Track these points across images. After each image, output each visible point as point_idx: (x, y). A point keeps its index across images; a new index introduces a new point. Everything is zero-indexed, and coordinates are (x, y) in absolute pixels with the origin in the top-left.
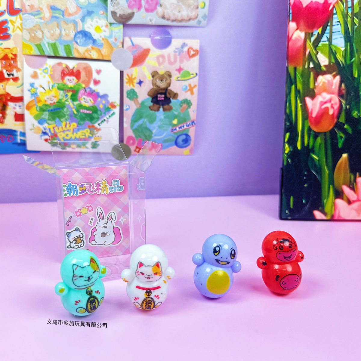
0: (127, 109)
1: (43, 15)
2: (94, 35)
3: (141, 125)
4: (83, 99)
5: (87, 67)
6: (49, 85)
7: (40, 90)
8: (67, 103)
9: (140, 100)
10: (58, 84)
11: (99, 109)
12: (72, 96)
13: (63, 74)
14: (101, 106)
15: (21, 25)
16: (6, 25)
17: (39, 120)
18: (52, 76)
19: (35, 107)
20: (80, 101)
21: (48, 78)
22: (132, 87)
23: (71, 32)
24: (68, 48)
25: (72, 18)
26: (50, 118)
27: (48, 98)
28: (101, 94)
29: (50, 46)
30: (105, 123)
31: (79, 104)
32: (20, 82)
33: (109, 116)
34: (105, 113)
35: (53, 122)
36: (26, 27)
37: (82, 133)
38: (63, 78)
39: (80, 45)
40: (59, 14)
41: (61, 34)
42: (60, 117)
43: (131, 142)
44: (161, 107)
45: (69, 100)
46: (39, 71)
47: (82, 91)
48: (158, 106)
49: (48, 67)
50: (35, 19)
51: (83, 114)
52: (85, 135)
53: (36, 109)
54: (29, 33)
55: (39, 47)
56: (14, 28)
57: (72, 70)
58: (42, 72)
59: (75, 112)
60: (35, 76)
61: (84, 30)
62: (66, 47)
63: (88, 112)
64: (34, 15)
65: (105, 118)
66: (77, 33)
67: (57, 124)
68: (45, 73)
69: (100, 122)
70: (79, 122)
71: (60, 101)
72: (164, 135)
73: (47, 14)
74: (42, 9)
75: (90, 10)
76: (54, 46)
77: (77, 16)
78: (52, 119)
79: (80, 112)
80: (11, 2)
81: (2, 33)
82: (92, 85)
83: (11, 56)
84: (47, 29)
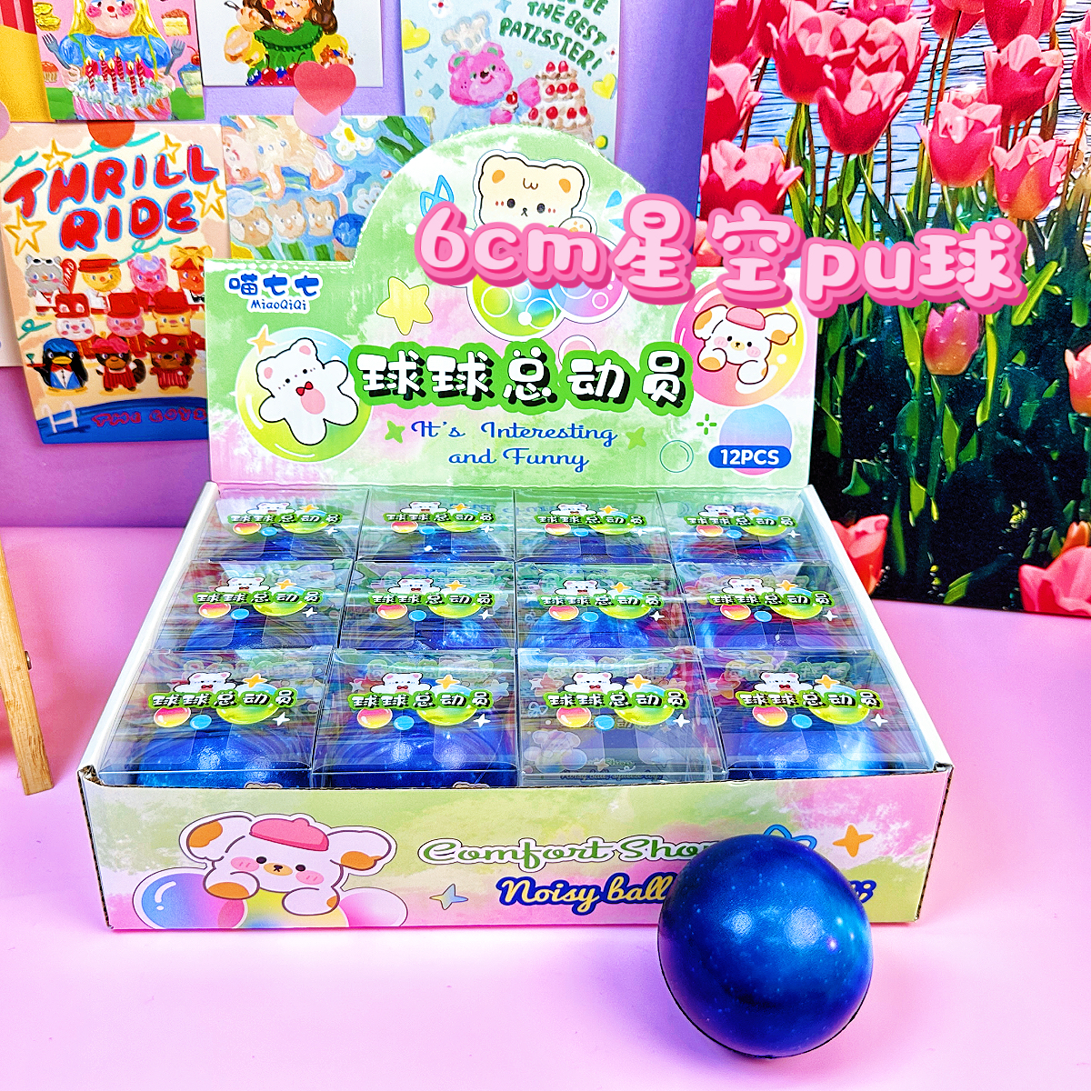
1: (268, 188)
15: (218, 202)
16: (187, 201)
23: (327, 218)
24: (322, 252)
39: (345, 243)
40: (300, 184)
54: (243, 225)
56: (204, 207)
61: (352, 213)
62: (319, 250)
64: (250, 189)
73: (276, 185)
74: (264, 176)
76: (294, 250)
80: (195, 154)
81: (179, 218)
83: (198, 263)
84: (279, 216)
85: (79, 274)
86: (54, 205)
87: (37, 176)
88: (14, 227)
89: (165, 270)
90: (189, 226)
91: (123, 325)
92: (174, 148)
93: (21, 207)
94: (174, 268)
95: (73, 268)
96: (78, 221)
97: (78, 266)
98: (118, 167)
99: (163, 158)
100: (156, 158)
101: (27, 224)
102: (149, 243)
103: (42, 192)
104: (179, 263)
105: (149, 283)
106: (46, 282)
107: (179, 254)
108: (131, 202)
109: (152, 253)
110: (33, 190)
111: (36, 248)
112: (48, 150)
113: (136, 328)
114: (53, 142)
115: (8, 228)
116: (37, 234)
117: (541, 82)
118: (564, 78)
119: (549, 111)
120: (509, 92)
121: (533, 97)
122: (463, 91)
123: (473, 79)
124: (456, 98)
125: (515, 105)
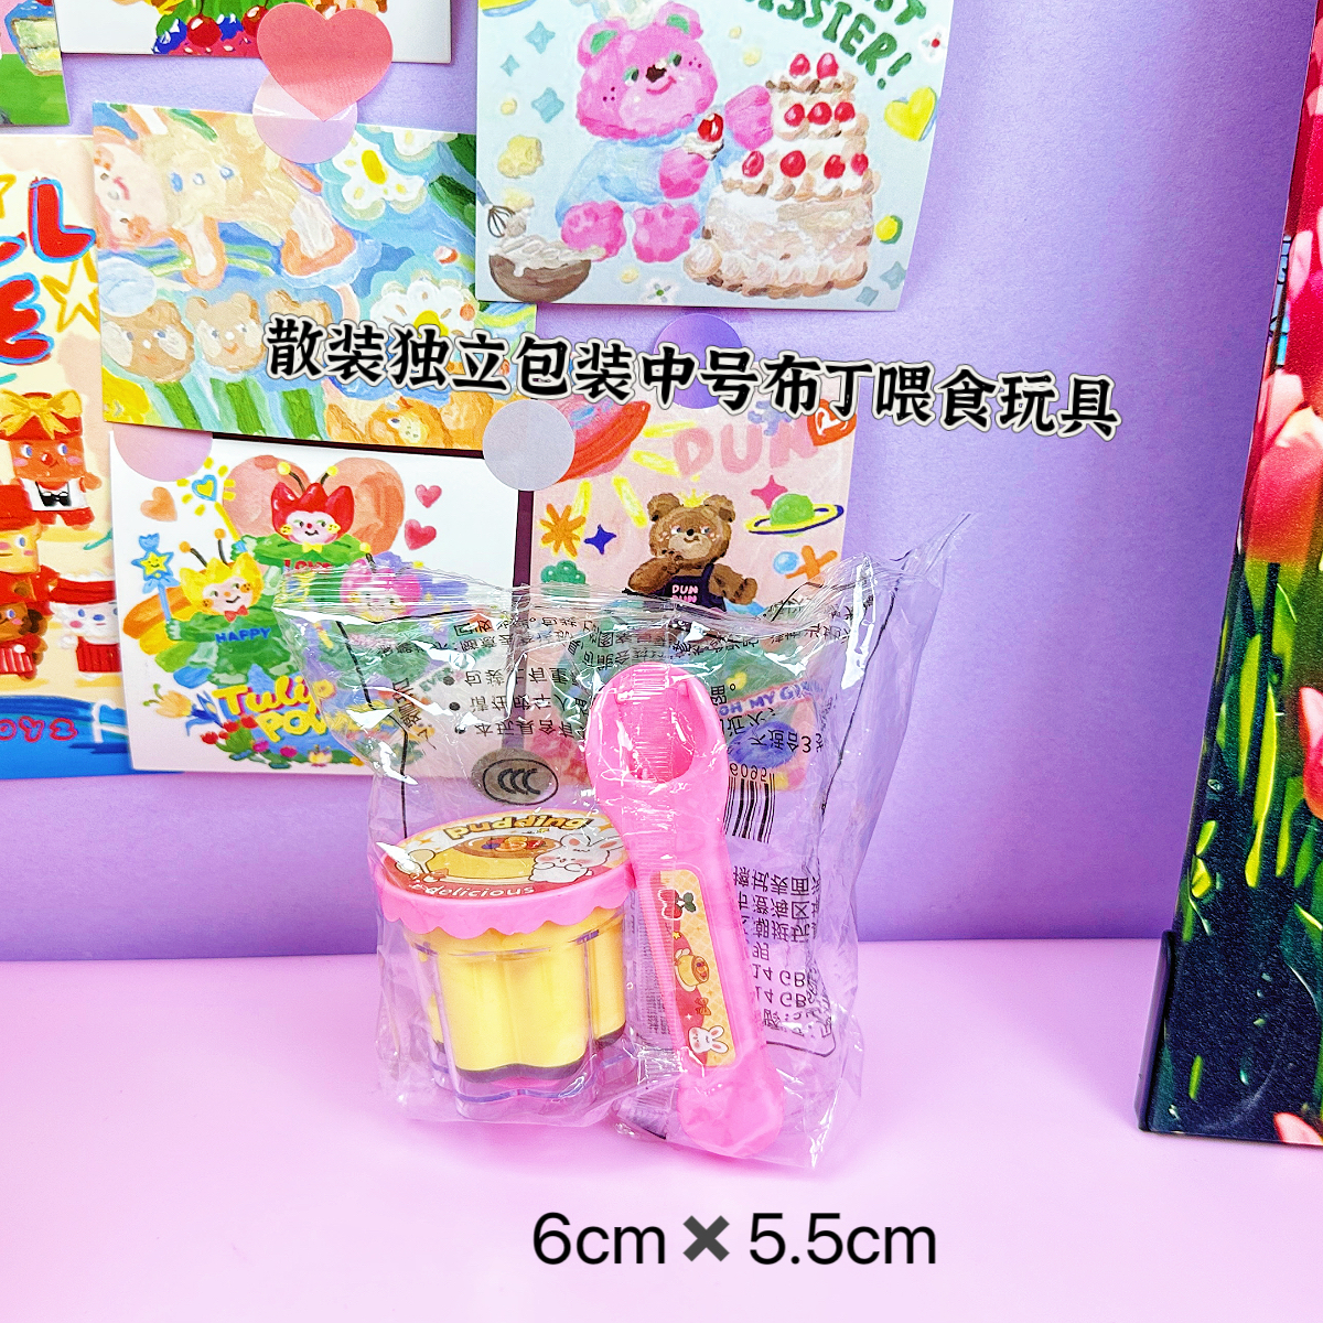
1: (188, 262)
5: (381, 474)
6: (219, 542)
7: (183, 564)
10: (260, 540)
13: (278, 504)
15: (93, 298)
16: (29, 297)
17: (178, 671)
18: (232, 511)
19: (165, 622)
21: (215, 519)
22: (565, 554)
24: (298, 403)
25: (316, 278)
26: (225, 661)
27: (216, 594)
28: (436, 579)
29: (222, 391)
32: (96, 527)
35: (240, 678)
36: (113, 310)
38: (279, 520)
42: (265, 662)
46: (177, 490)
49: (213, 471)
50: (155, 279)
53: (168, 631)
54: (130, 336)
55: (175, 395)
56: (63, 310)
57: (319, 486)
58: (188, 490)
59: (328, 644)
60: (161, 507)
62: (292, 398)
64: (151, 264)
68: (203, 497)
71: (265, 604)
73: (206, 259)
74: (182, 237)
75: (397, 245)
77: (338, 268)
78: (231, 667)
80: (45, 200)
81: (12, 333)
82: (400, 546)
83: (52, 425)
84: (211, 324)
90: (35, 349)
92: (2, 185)
117: (776, 97)
118: (825, 92)
119: (787, 157)
120: (708, 115)
121: (755, 128)
122: (606, 107)
123: (630, 82)
124: (587, 121)
125: (717, 144)
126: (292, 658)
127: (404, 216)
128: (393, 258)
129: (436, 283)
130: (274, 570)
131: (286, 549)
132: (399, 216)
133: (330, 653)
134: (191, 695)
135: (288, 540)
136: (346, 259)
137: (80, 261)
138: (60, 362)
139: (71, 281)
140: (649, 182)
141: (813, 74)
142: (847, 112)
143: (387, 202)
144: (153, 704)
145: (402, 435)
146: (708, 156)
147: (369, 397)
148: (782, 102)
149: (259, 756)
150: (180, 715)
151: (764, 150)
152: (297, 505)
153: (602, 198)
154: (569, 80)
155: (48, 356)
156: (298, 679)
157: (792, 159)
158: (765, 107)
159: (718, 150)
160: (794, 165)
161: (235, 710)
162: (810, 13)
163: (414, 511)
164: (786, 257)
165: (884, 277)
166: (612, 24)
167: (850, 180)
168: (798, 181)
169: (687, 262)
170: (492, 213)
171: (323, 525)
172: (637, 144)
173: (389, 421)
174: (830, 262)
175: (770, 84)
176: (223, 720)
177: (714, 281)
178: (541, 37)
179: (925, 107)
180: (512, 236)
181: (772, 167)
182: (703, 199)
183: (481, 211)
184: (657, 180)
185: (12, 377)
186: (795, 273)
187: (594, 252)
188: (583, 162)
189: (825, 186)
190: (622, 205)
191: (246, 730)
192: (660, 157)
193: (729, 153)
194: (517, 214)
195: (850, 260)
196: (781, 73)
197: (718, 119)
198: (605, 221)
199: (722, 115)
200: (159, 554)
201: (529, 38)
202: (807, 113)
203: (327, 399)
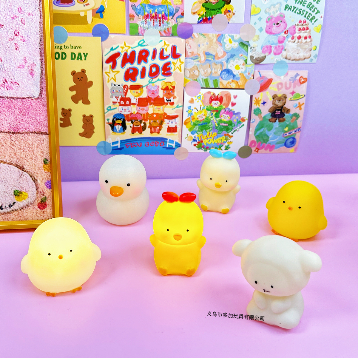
0: (253, 122)
1: (200, 59)
2: (234, 72)
3: (262, 132)
4: (223, 116)
5: (228, 94)
6: (201, 107)
7: (195, 111)
8: (212, 119)
9: (263, 115)
11: (233, 122)
12: (215, 114)
13: (211, 100)
14: (235, 120)
16: (169, 65)
17: (191, 131)
18: (203, 101)
19: (190, 122)
20: (221, 117)
21: (200, 103)
22: (258, 106)
23: (219, 70)
24: (216, 82)
25: (220, 60)
26: (199, 129)
27: (199, 117)
28: (236, 112)
29: (203, 80)
30: (236, 132)
31: (220, 119)
32: (174, 105)
33: (240, 127)
34: (237, 125)
35: (201, 132)
37: (220, 139)
38: (210, 103)
39: (224, 79)
40: (211, 58)
41: (211, 72)
42: (206, 129)
43: (253, 144)
44: (277, 119)
45: (213, 117)
46: (194, 98)
47: (223, 111)
48: (275, 119)
49: (201, 95)
50: (194, 62)
51: (221, 126)
52: (221, 141)
53: (191, 124)
54: (189, 72)
56: (175, 67)
57: (217, 96)
58: (196, 98)
59: (217, 125)
60: (192, 101)
61: (227, 68)
62: (215, 81)
63: (225, 125)
64: (194, 59)
65: (237, 129)
66: (222, 70)
67: (203, 134)
68: (199, 99)
69: (233, 131)
70: (219, 131)
71: (207, 118)
72: (278, 138)
73: (203, 58)
74: (199, 55)
75: (233, 54)
76: (206, 81)
77: (223, 58)
78: (200, 130)
79: (220, 125)
80: (174, 49)
81: (166, 71)
82: (230, 107)
83: (170, 87)
84: (202, 69)
85: (129, 90)
86: (123, 65)
87: (118, 54)
88: (108, 73)
89: (159, 90)
90: (169, 74)
91: (141, 109)
92: (167, 46)
93: (111, 65)
94: (162, 89)
95: (127, 88)
96: (131, 71)
97: (129, 87)
98: (147, 52)
99: (163, 50)
100: (160, 49)
101: (113, 72)
102: (155, 80)
103: (119, 60)
104: (164, 88)
105: (153, 94)
106: (117, 93)
107: (164, 84)
108: (150, 65)
109: (155, 84)
110: (116, 60)
111: (115, 80)
112: (123, 45)
113: (146, 110)
114: (125, 42)
115: (106, 73)
116: (116, 76)
117: (296, 27)
118: (304, 25)
119: (298, 37)
120: (286, 30)
121: (293, 32)
122: (270, 30)
123: (274, 25)
124: (267, 32)
125: (287, 35)
126: (211, 128)
127: (235, 49)
128: (232, 56)
129: (239, 60)
130: (209, 112)
131: (211, 108)
132: (234, 49)
133: (217, 127)
134: (193, 136)
135: (212, 106)
136: (225, 57)
137: (179, 59)
138: (173, 76)
139: (177, 62)
140: (276, 41)
141: (302, 23)
142: (308, 29)
143: (232, 47)
144: (187, 139)
145: (232, 86)
146: (286, 37)
147: (227, 80)
148: (297, 27)
149: (202, 149)
150: (191, 140)
151: (295, 35)
152: (214, 100)
153: (268, 44)
154: (264, 25)
155: (171, 75)
156: (211, 132)
157: (299, 37)
158: (295, 29)
159: (287, 36)
160: (299, 38)
161: (200, 139)
162: (302, 13)
163: (233, 100)
164: (298, 53)
165: (314, 57)
166: (271, 16)
167: (308, 40)
168: (300, 40)
169: (282, 55)
170: (251, 48)
171: (218, 103)
172: (274, 35)
173: (230, 84)
174: (305, 54)
175: (296, 25)
176: (198, 141)
177: (286, 58)
178: (260, 19)
179: (320, 27)
180: (254, 52)
181: (296, 38)
182: (285, 44)
183: (249, 48)
184: (277, 41)
185: (165, 79)
186: (299, 56)
187: (267, 54)
188: (266, 39)
189: (304, 41)
190: (272, 46)
191: (201, 143)
192: (278, 37)
193: (289, 36)
194: (255, 48)
195: (308, 54)
196: (297, 23)
197: (287, 31)
198: (269, 48)
199: (288, 30)
200: (191, 110)
201: (258, 19)
202: (301, 29)
203: (220, 81)
